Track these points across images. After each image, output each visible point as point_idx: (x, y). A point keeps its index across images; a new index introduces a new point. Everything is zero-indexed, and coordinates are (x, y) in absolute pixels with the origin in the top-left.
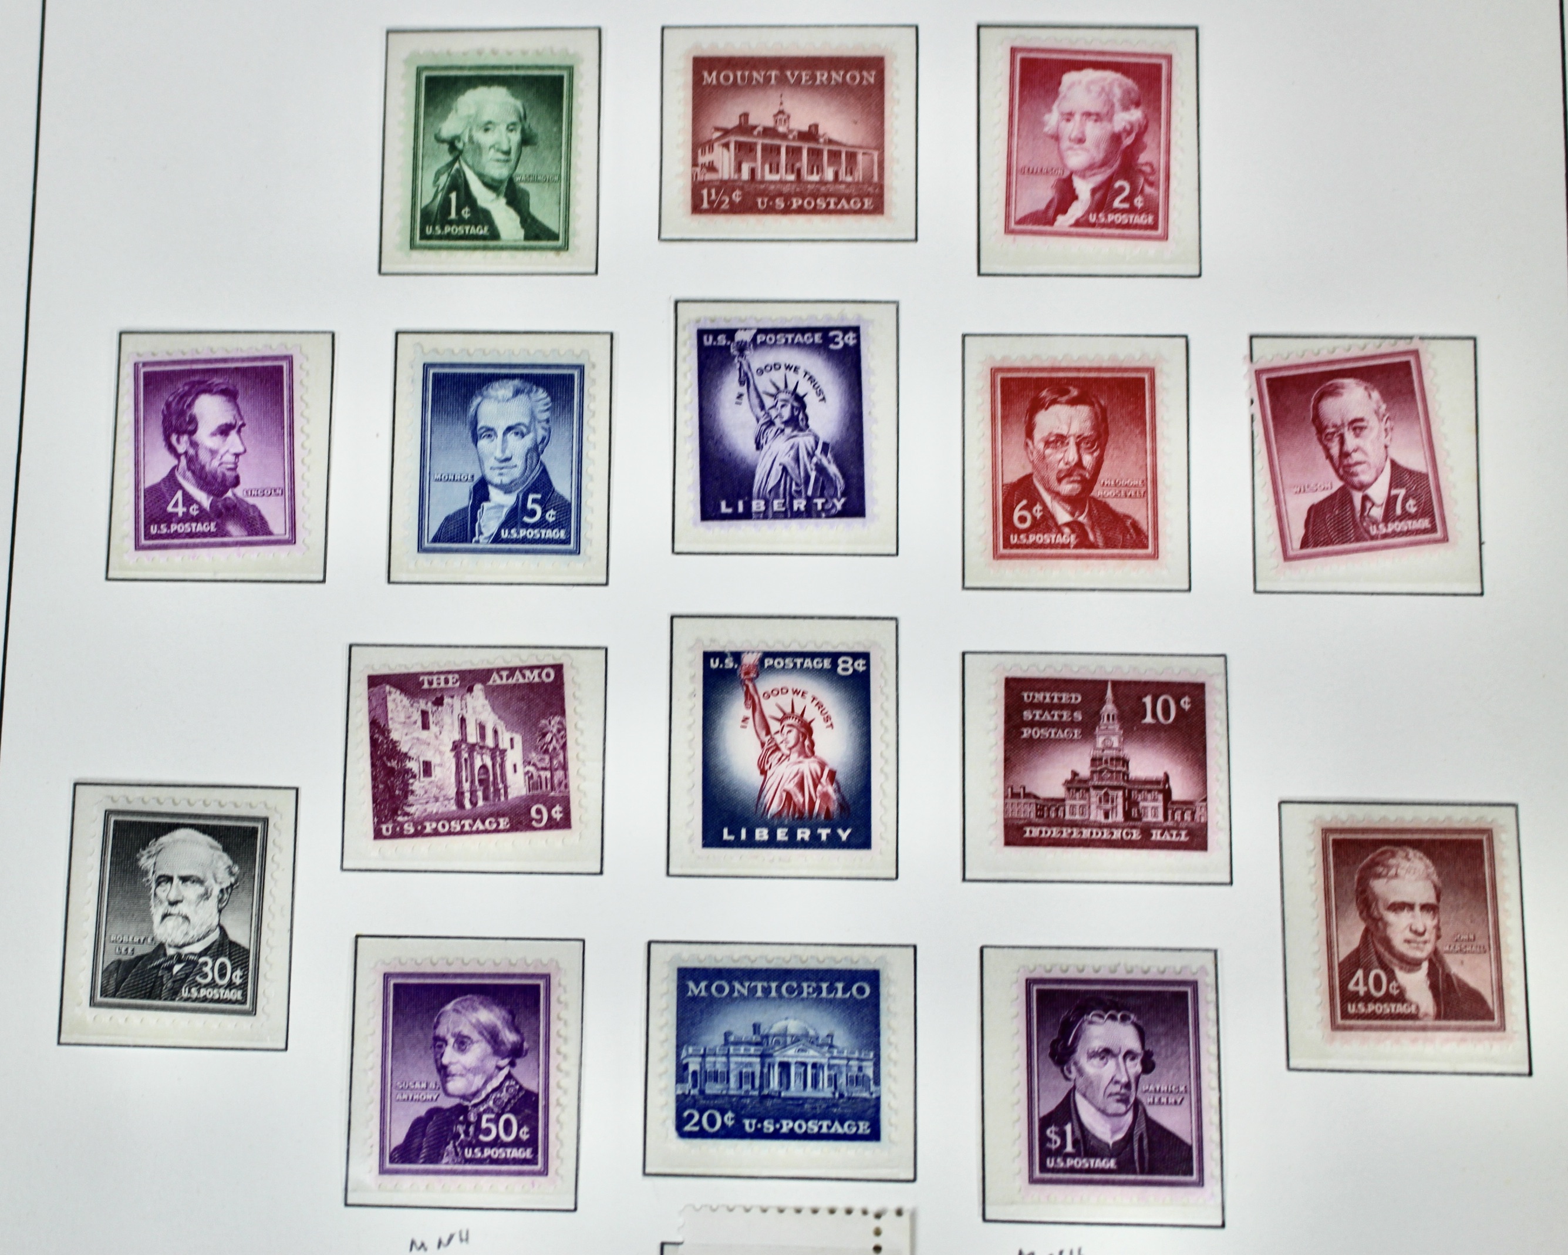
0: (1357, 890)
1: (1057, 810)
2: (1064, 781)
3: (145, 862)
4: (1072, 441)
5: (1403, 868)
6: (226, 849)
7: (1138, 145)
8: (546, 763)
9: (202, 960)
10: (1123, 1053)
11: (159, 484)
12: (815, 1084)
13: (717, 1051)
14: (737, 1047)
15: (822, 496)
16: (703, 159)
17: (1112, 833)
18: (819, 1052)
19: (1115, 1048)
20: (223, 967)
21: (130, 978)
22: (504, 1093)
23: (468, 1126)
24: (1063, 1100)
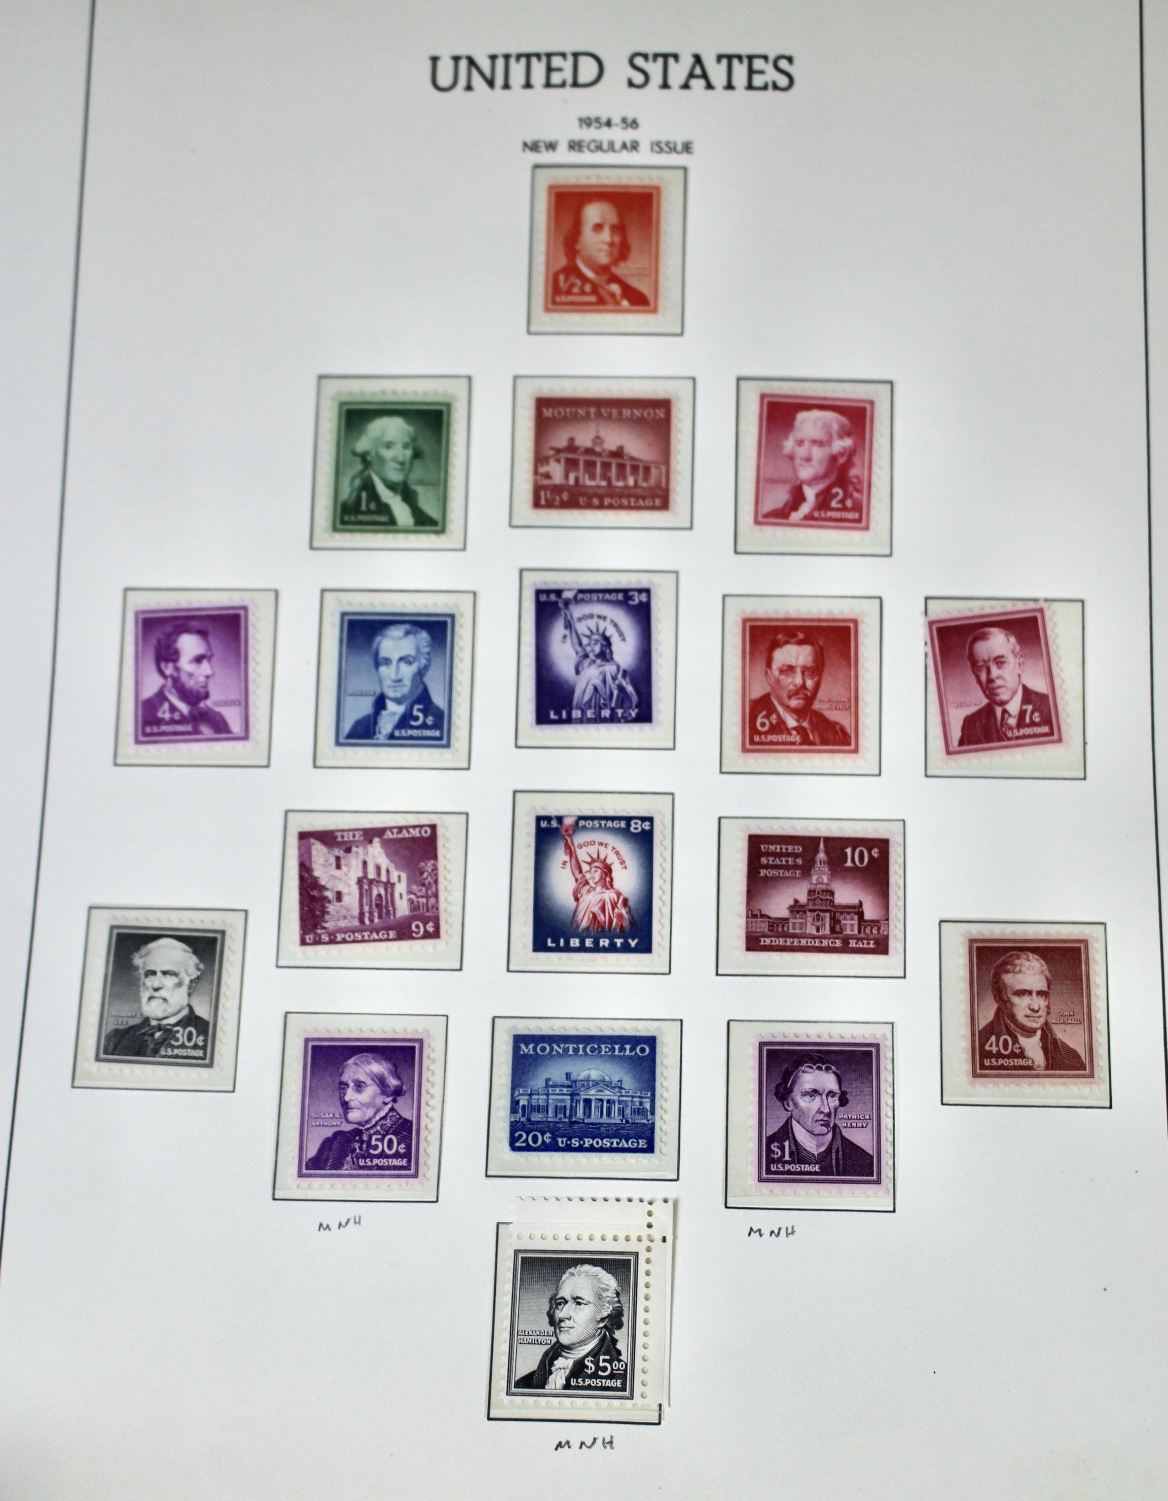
0: (992, 981)
1: (783, 926)
2: (788, 906)
3: (138, 961)
4: (799, 670)
5: (1025, 966)
6: (195, 952)
7: (849, 464)
8: (423, 893)
9: (176, 1029)
10: (826, 1092)
11: (152, 697)
12: (609, 1114)
13: (540, 1092)
14: (554, 1089)
15: (622, 707)
16: (543, 470)
17: (822, 942)
18: (612, 1092)
19: (820, 1089)
20: (190, 1034)
21: (124, 1042)
22: (388, 1120)
23: (362, 1144)
24: (783, 1125)
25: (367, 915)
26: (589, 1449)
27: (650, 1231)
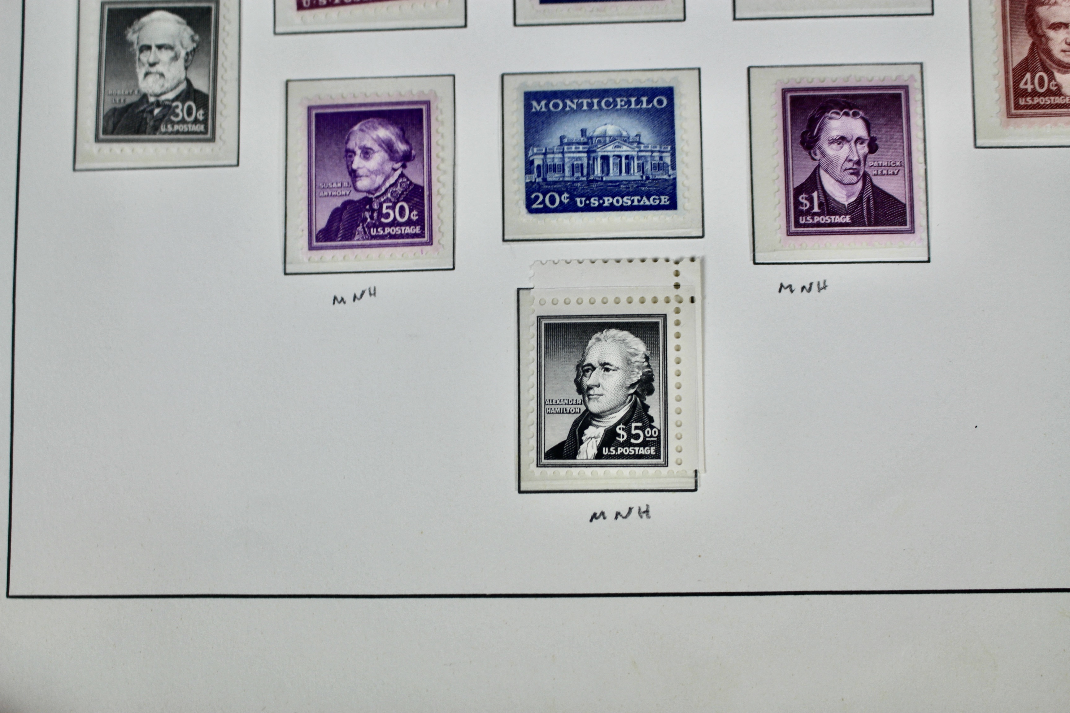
0: (1026, 15)
3: (131, 36)
6: (189, 24)
9: (175, 104)
10: (854, 139)
12: (628, 171)
13: (555, 150)
14: (570, 146)
18: (630, 147)
19: (848, 137)
20: (190, 109)
21: (123, 121)
22: (399, 187)
23: (373, 213)
24: (811, 175)
26: (625, 520)
27: (678, 292)
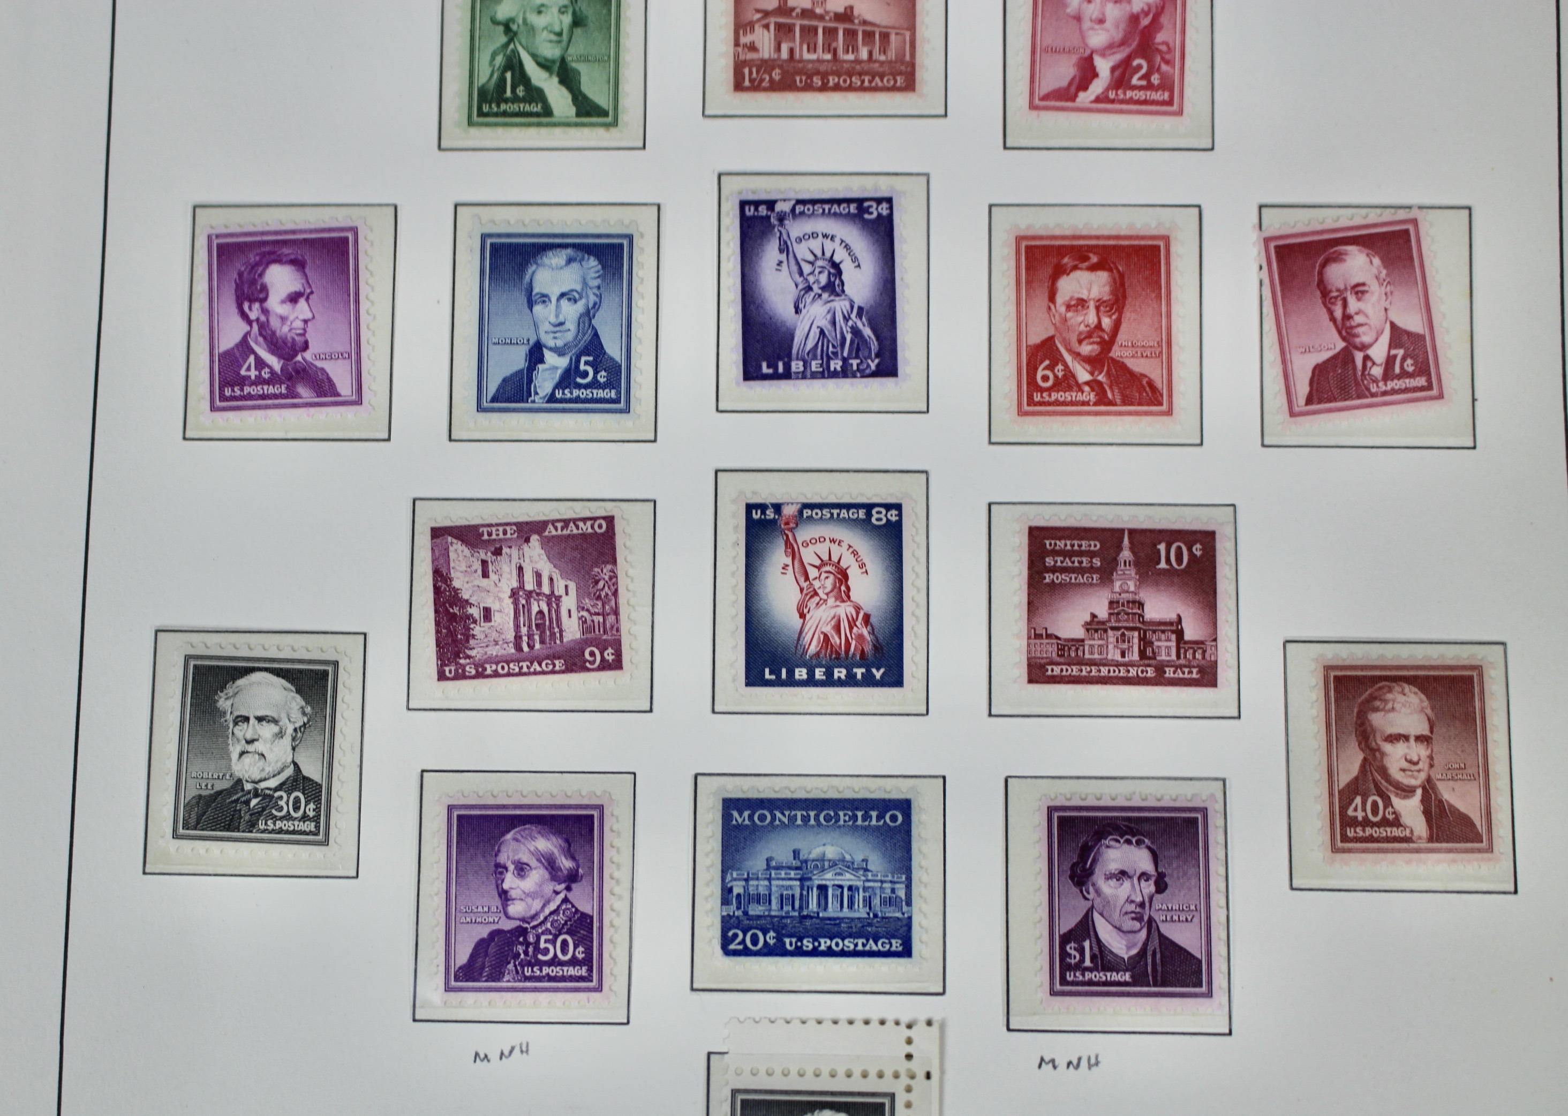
0: (1356, 723)
1: (1077, 649)
2: (1083, 623)
3: (223, 703)
4: (1092, 305)
5: (1399, 702)
6: (298, 691)
7: (1155, 25)
8: (599, 608)
9: (277, 794)
10: (1138, 874)
11: (233, 349)
12: (851, 906)
13: (760, 876)
14: (779, 871)
15: (857, 357)
16: (744, 40)
17: (1128, 671)
18: (854, 875)
19: (1130, 871)
20: (297, 801)
21: (211, 812)
22: (561, 915)
23: (527, 947)
24: (1082, 919)
25: (525, 639)
27: (911, 1065)
